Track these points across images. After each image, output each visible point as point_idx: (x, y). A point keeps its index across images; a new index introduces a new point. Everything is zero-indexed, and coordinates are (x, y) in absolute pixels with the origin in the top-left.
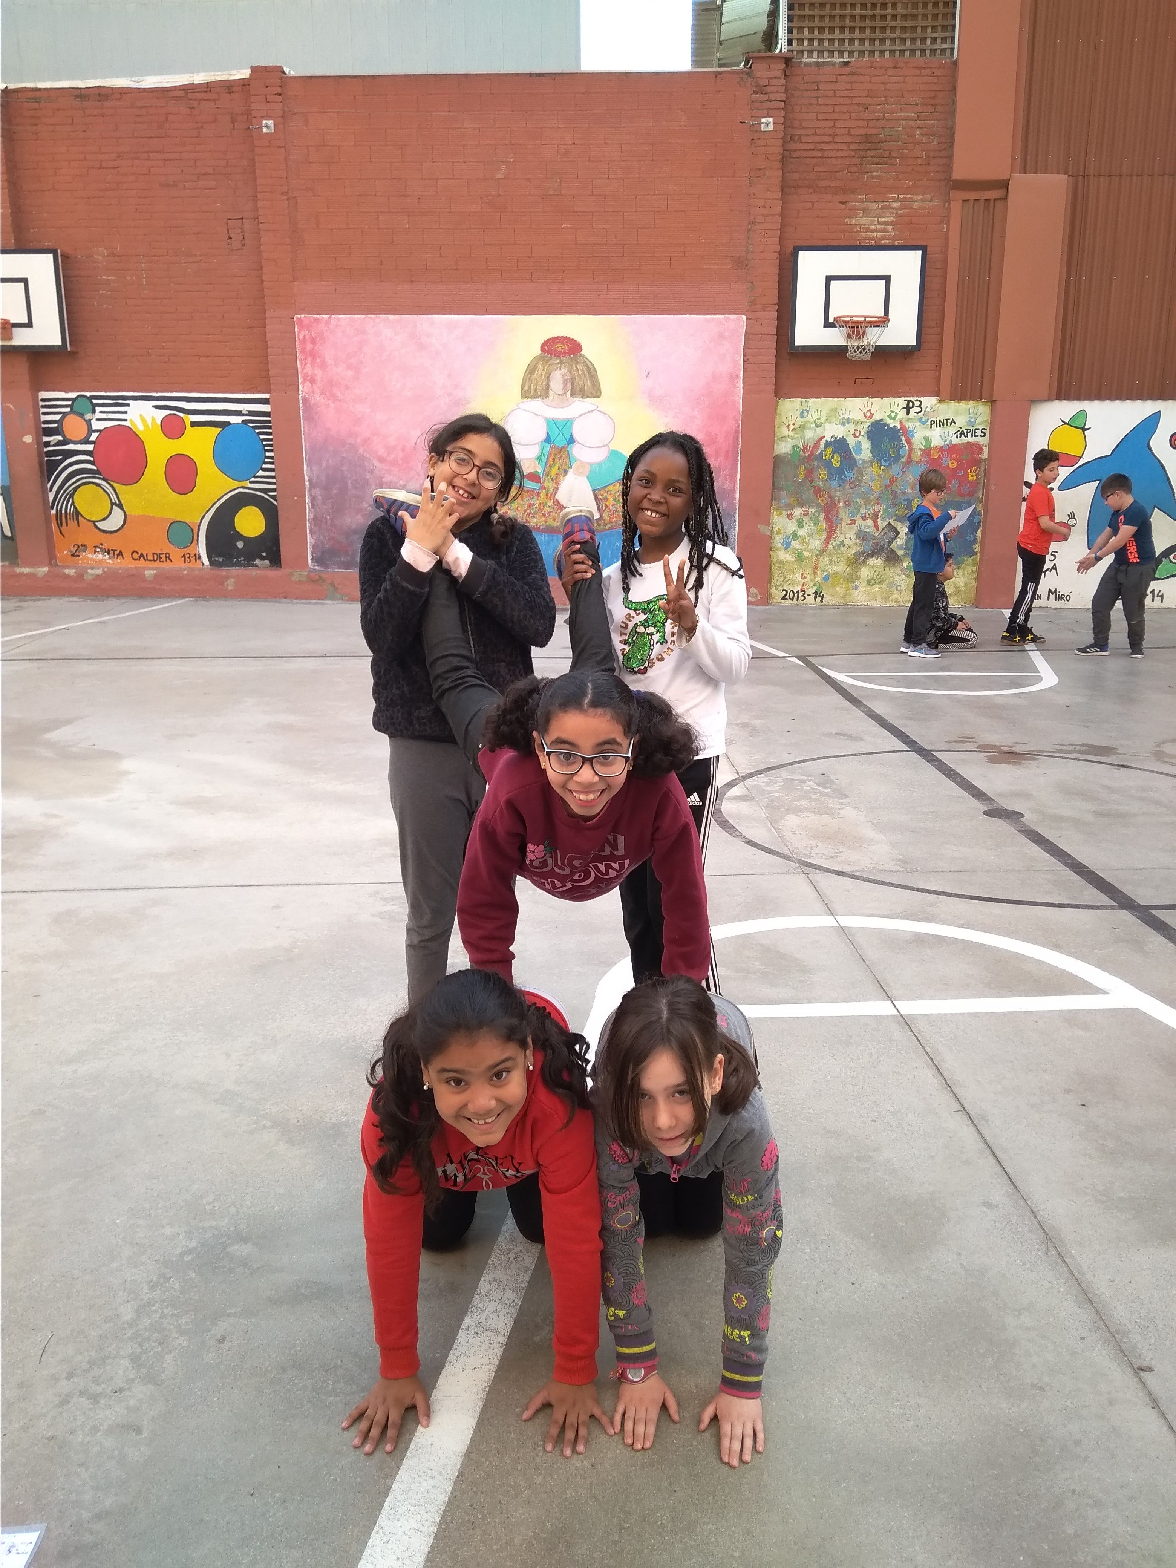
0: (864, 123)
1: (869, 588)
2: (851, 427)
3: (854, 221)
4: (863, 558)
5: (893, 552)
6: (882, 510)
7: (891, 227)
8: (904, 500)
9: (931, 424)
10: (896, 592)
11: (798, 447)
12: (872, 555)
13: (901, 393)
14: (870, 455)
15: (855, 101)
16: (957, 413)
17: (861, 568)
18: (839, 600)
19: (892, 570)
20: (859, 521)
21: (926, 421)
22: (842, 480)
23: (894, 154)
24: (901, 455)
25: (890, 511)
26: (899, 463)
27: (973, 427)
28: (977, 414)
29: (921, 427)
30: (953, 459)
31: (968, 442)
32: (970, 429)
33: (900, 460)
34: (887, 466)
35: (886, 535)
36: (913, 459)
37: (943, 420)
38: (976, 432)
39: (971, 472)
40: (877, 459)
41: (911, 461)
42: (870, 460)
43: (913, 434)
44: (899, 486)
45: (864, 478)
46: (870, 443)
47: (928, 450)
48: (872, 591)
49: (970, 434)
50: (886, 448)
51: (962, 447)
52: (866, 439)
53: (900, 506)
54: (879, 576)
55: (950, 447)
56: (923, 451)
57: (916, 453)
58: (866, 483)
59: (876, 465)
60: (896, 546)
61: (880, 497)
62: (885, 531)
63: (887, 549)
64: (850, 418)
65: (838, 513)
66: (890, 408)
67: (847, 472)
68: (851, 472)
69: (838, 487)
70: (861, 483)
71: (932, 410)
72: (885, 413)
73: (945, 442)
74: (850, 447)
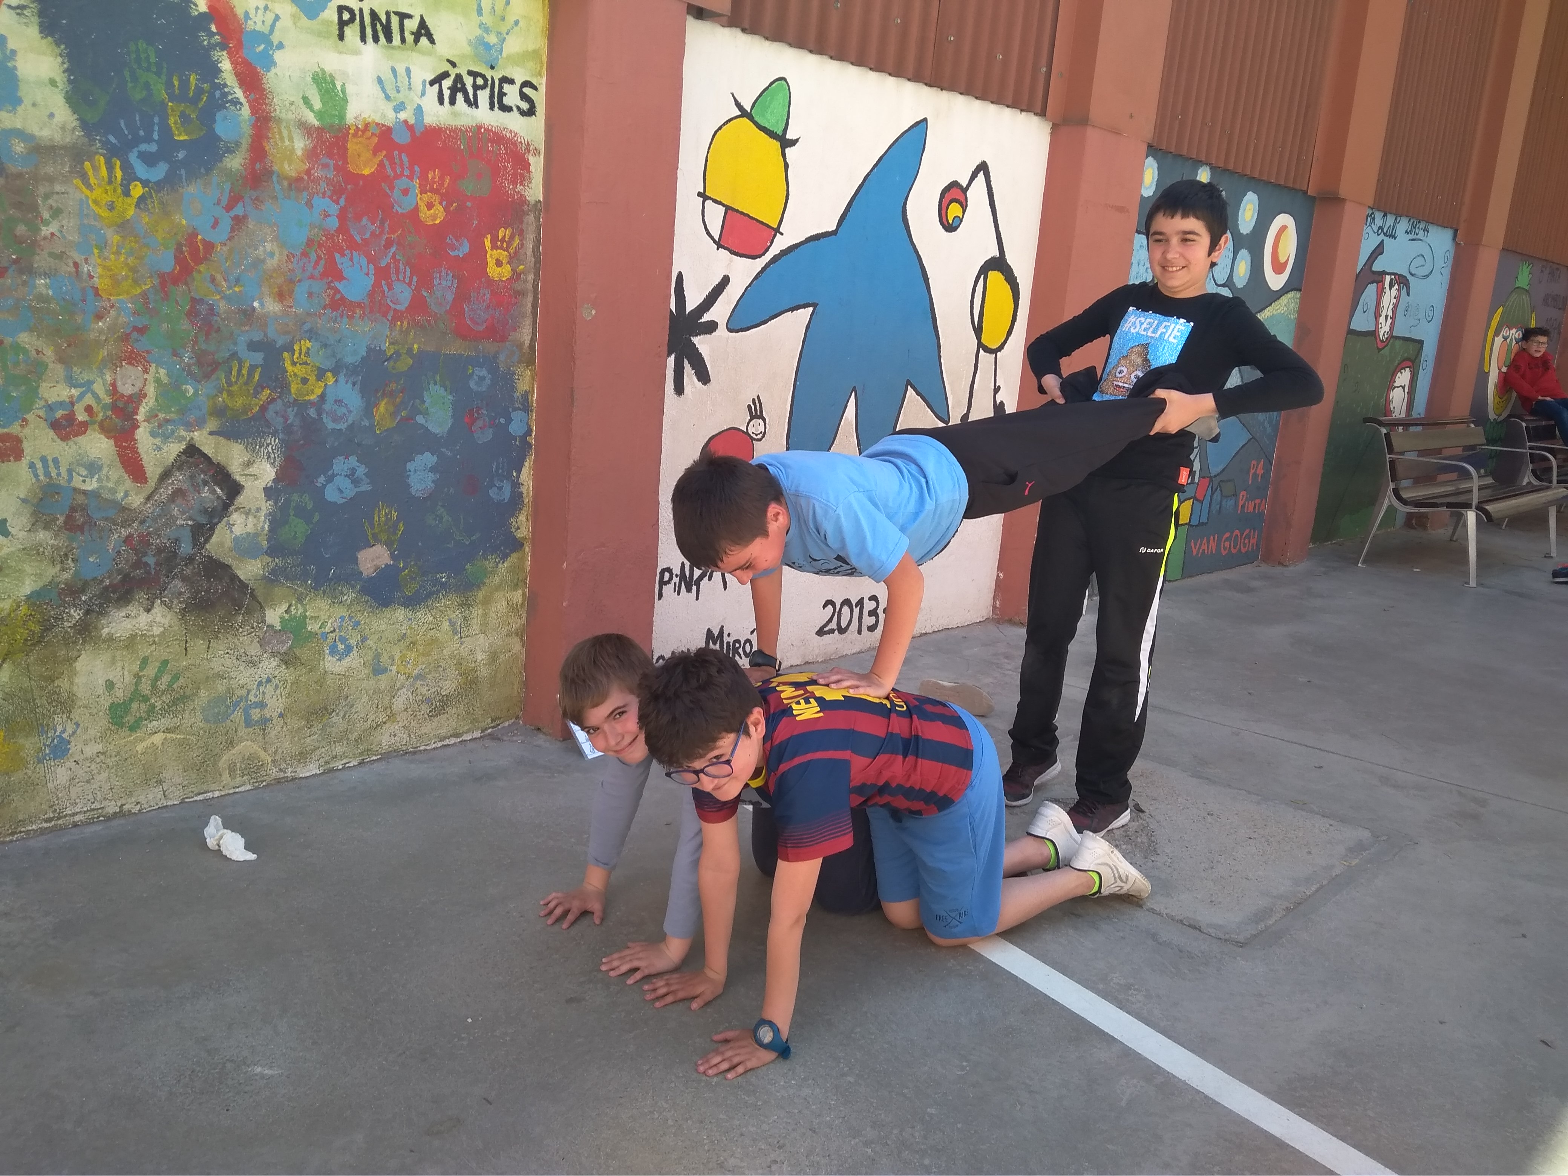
1: (121, 738)
4: (76, 614)
5: (216, 569)
6: (151, 390)
8: (253, 346)
9: (342, 24)
10: (243, 732)
14: (64, 115)
17: (71, 661)
19: (220, 646)
20: (39, 441)
21: (322, 3)
24: (219, 139)
25: (187, 390)
26: (215, 177)
27: (492, 68)
28: (503, 19)
29: (298, 24)
30: (432, 190)
31: (479, 127)
32: (484, 77)
33: (219, 165)
34: (159, 185)
35: (179, 500)
36: (275, 168)
37: (388, 14)
38: (505, 91)
39: (494, 247)
40: (105, 144)
41: (269, 173)
42: (68, 140)
43: (266, 50)
44: (224, 283)
45: (45, 231)
46: (61, 55)
47: (336, 137)
48: (140, 748)
49: (483, 96)
50: (144, 93)
51: (460, 144)
52: (33, 31)
53: (234, 373)
54: (165, 680)
55: (418, 134)
56: (315, 136)
57: (287, 143)
58: (60, 256)
59: (104, 172)
60: (228, 543)
61: (136, 329)
62: (173, 483)
63: (190, 559)
70: (34, 254)
73: (397, 109)
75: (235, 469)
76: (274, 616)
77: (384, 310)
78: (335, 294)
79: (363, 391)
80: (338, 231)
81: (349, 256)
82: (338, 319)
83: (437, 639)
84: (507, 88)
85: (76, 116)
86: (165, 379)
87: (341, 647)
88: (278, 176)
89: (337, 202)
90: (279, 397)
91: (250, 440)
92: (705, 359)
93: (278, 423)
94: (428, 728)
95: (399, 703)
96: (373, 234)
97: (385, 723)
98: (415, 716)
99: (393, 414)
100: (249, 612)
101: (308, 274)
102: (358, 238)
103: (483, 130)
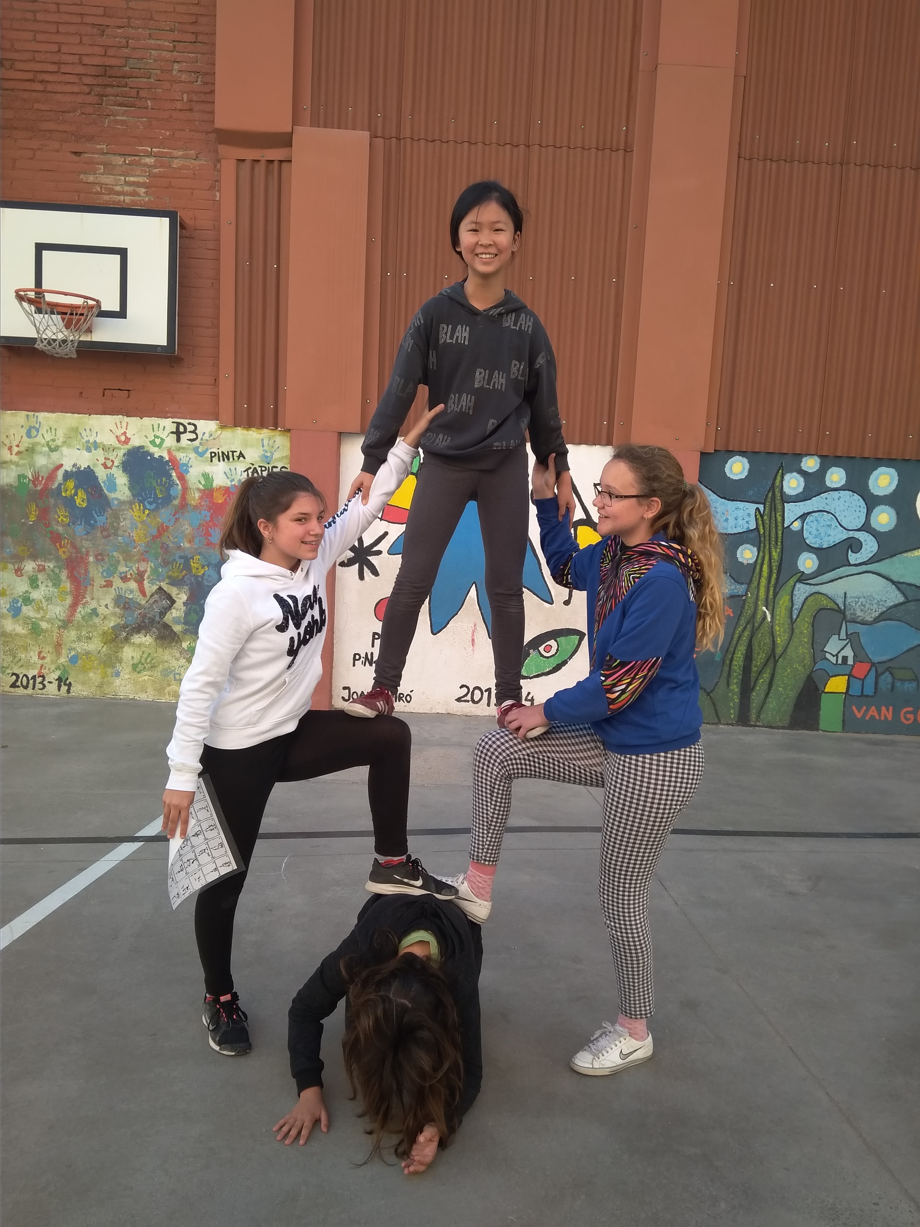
0: (101, 51)
1: (135, 675)
2: (100, 455)
3: (91, 179)
4: (125, 634)
5: (167, 626)
6: (149, 570)
7: (144, 190)
8: (180, 557)
9: (212, 457)
10: (173, 682)
11: (24, 476)
12: (138, 629)
13: (168, 412)
14: (128, 493)
15: (87, 20)
16: (246, 444)
17: (123, 648)
18: (93, 689)
19: (167, 652)
20: (117, 582)
21: (205, 452)
22: (90, 525)
23: (142, 94)
24: (171, 496)
25: (160, 570)
26: (170, 507)
27: (268, 464)
28: (273, 447)
29: (197, 460)
32: (265, 467)
33: (171, 503)
34: (153, 510)
35: (156, 604)
36: (189, 503)
37: (228, 452)
40: (138, 500)
41: (187, 504)
42: (128, 500)
43: (186, 468)
44: (172, 538)
45: (121, 524)
46: (128, 477)
47: (210, 492)
48: (141, 679)
50: (150, 485)
52: (121, 472)
53: (174, 565)
54: (149, 659)
56: (202, 492)
57: (193, 495)
58: (125, 531)
59: (138, 508)
60: (171, 619)
61: (145, 551)
62: (154, 598)
63: (159, 622)
64: (97, 441)
65: (86, 570)
66: (154, 431)
67: (97, 514)
68: (103, 516)
69: (85, 535)
70: (118, 530)
71: (211, 438)
72: (147, 438)
73: (231, 481)
74: (100, 482)
75: (174, 596)
76: (185, 645)
78: (208, 541)
80: (210, 521)
81: (213, 529)
82: (209, 549)
85: (131, 493)
86: (153, 567)
88: (190, 505)
89: (210, 512)
90: (188, 574)
91: (179, 587)
92: (376, 566)
93: (188, 582)
100: (177, 642)
101: (199, 535)
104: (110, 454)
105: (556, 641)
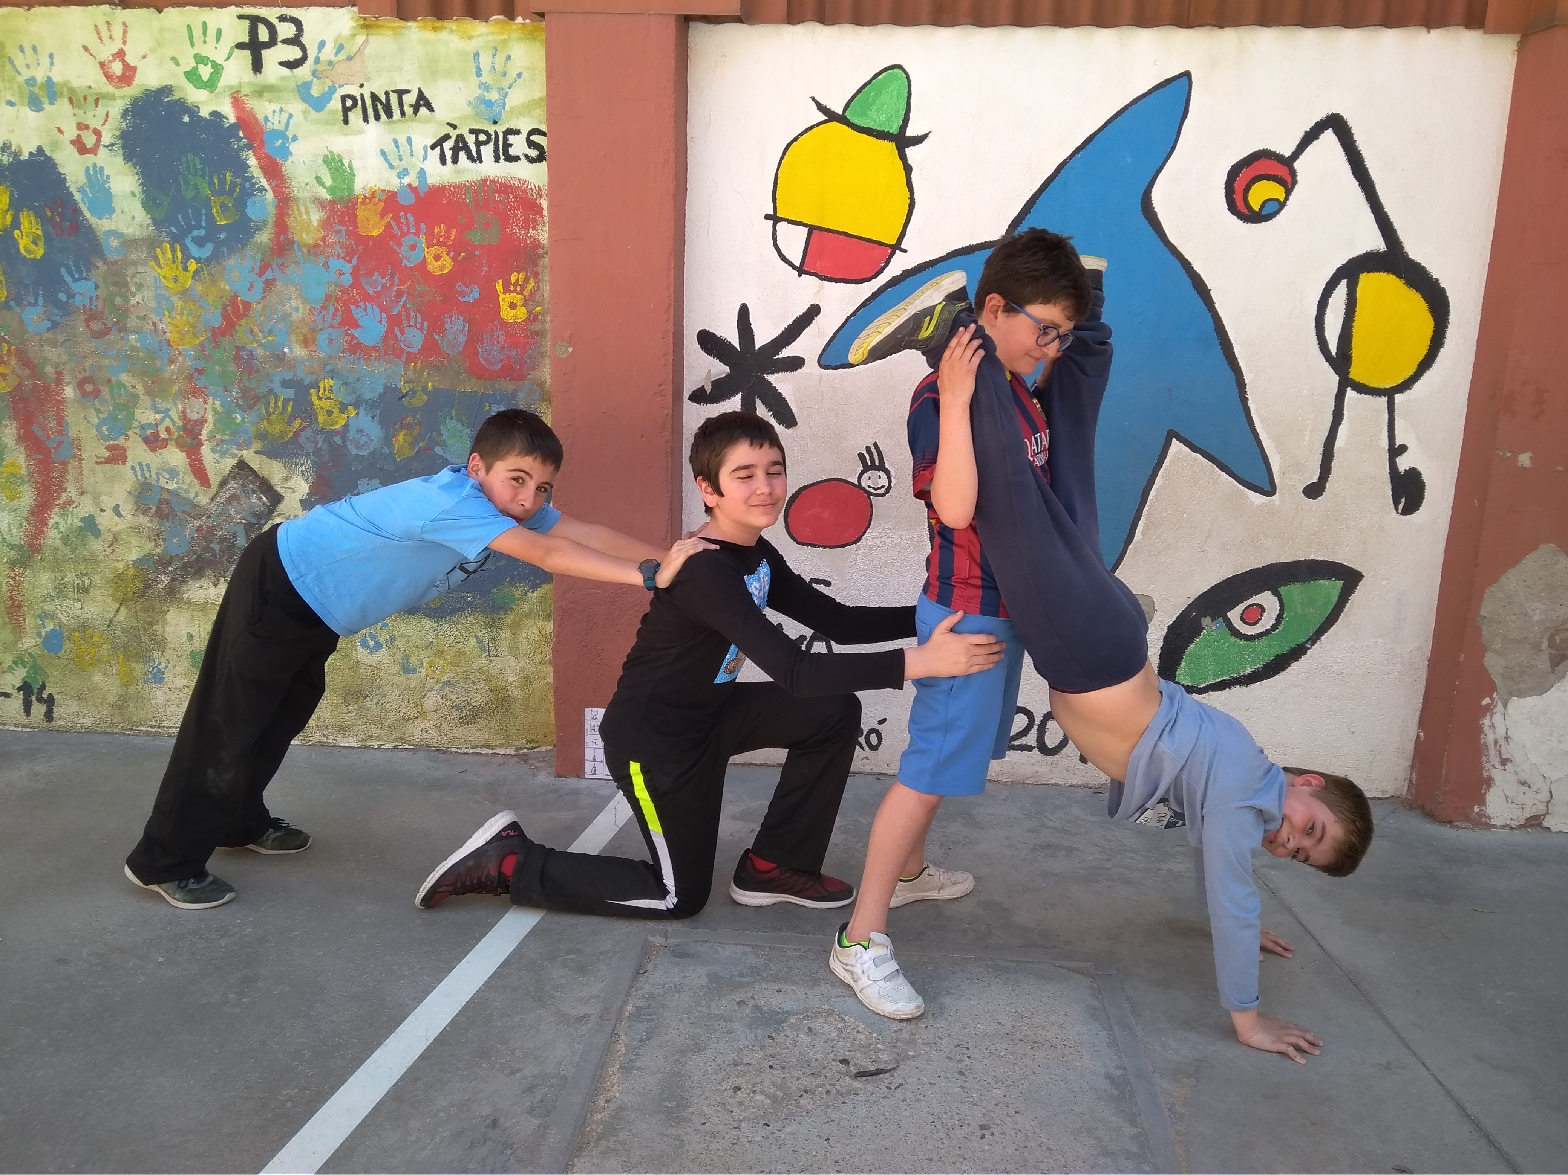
2: (63, 115)
4: (166, 580)
6: (210, 417)
8: (285, 384)
9: (346, 110)
12: (198, 566)
14: (142, 216)
16: (432, 68)
17: (165, 614)
18: (105, 712)
20: (137, 451)
21: (327, 97)
22: (58, 304)
24: (251, 220)
25: (236, 418)
26: (249, 251)
27: (495, 122)
28: (504, 74)
29: (308, 119)
30: (439, 244)
31: (484, 180)
32: (486, 133)
33: (252, 240)
34: (208, 261)
35: (235, 503)
36: (296, 238)
37: (387, 94)
38: (510, 142)
39: (506, 290)
40: (169, 234)
41: (291, 243)
42: (145, 234)
43: (283, 144)
44: (260, 334)
45: (133, 300)
46: (137, 174)
47: (347, 207)
49: (487, 151)
50: (194, 193)
51: (465, 199)
52: (120, 160)
53: (272, 405)
55: (422, 195)
56: (328, 208)
57: (305, 217)
58: (144, 318)
59: (169, 255)
61: (197, 370)
62: (229, 490)
64: (56, 79)
65: (61, 422)
66: (193, 45)
67: (72, 276)
68: (87, 279)
69: (48, 330)
70: (127, 317)
71: (342, 56)
72: (178, 65)
73: (401, 175)
74: (73, 189)
75: (276, 482)
77: (398, 353)
78: (352, 340)
79: (382, 423)
80: (352, 286)
81: (363, 307)
82: (356, 361)
83: (464, 653)
84: (512, 139)
85: (149, 216)
86: (219, 409)
87: (371, 642)
88: (299, 245)
89: (350, 262)
90: (309, 426)
91: (287, 460)
92: (787, 399)
93: (309, 447)
94: (459, 732)
95: (430, 702)
96: (384, 286)
97: (417, 718)
98: (446, 719)
99: (412, 445)
101: (327, 324)
102: (370, 291)
103: (488, 183)
104: (90, 114)
105: (1276, 594)
